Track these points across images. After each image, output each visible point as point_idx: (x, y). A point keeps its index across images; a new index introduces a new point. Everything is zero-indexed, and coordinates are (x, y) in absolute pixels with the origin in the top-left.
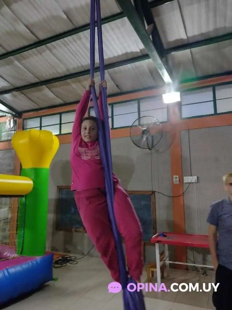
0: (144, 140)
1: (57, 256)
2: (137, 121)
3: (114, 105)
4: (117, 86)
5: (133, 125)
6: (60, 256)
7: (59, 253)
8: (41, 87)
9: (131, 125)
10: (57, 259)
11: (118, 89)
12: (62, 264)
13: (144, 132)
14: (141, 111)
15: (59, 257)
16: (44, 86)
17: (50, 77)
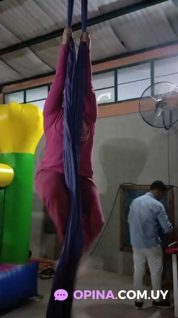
0: (159, 116)
1: (46, 264)
2: (150, 89)
3: (119, 71)
4: (122, 43)
5: (143, 96)
6: (49, 264)
7: (49, 260)
8: (22, 50)
9: (140, 96)
10: (45, 268)
11: (123, 47)
12: (51, 275)
13: (158, 105)
14: (155, 76)
15: (47, 266)
16: (27, 49)
17: (34, 35)
